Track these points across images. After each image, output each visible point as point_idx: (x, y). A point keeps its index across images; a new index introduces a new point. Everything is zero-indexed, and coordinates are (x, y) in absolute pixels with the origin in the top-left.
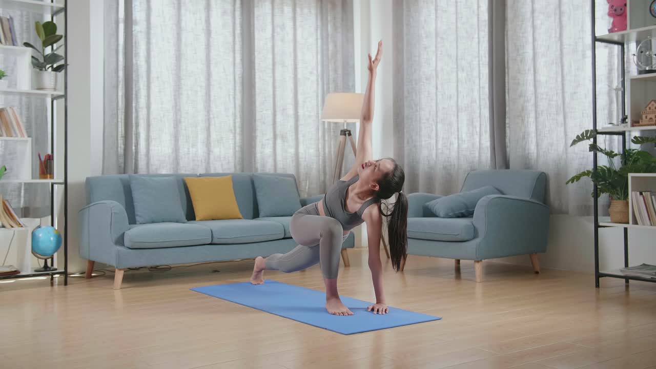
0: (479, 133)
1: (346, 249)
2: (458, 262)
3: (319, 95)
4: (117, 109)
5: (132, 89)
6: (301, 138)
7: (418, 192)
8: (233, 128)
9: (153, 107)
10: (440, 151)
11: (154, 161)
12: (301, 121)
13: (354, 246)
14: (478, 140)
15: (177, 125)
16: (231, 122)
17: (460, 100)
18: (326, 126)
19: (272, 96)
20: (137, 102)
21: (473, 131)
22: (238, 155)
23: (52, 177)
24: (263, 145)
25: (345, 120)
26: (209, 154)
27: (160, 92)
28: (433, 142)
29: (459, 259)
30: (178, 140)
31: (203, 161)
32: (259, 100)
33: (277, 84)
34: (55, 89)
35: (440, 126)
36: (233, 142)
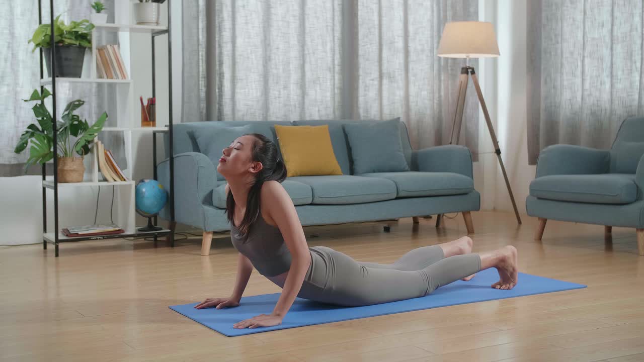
0: (639, 69)
1: (469, 212)
2: (609, 229)
3: (434, 25)
4: (198, 45)
5: (215, 20)
6: (412, 78)
7: (558, 143)
8: (332, 67)
9: (239, 41)
10: (586, 93)
11: (241, 106)
12: (413, 57)
13: (479, 209)
14: (638, 78)
15: (266, 63)
16: (329, 59)
17: (615, 28)
18: (442, 63)
19: (377, 27)
20: (221, 35)
21: (631, 67)
22: (337, 98)
23: (154, 125)
24: (366, 86)
25: (467, 55)
26: (303, 98)
27: (246, 23)
28: (578, 81)
29: (609, 225)
30: (268, 80)
31: (297, 106)
32: (362, 31)
33: (384, 12)
34: (157, 23)
35: (587, 61)
36: (332, 84)
